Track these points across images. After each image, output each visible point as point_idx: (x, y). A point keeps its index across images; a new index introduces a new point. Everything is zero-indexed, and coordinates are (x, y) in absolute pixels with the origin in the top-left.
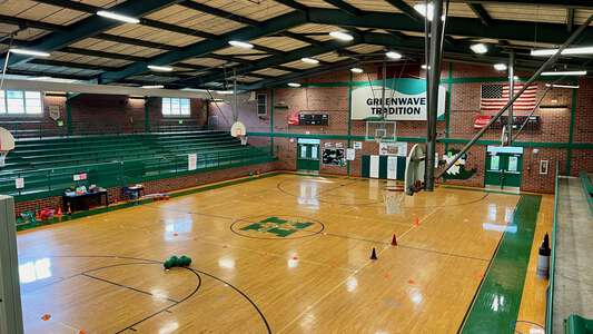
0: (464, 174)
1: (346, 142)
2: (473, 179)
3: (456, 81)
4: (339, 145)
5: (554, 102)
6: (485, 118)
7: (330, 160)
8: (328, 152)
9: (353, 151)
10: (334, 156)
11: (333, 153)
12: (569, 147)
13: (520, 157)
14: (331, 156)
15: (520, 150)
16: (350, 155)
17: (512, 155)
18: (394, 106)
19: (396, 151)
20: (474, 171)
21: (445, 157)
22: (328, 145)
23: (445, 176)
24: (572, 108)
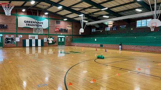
0: (53, 43)
1: (16, 35)
2: (55, 44)
3: (50, 19)
4: (12, 36)
5: (69, 26)
6: (57, 29)
7: (8, 42)
8: (7, 39)
9: (19, 38)
10: (11, 40)
11: (10, 39)
12: (72, 35)
13: (64, 38)
14: (9, 40)
15: (64, 36)
16: (18, 39)
17: (63, 38)
18: (34, 24)
19: (34, 38)
20: (55, 42)
21: (48, 39)
22: (7, 36)
23: (49, 44)
24: (72, 27)
